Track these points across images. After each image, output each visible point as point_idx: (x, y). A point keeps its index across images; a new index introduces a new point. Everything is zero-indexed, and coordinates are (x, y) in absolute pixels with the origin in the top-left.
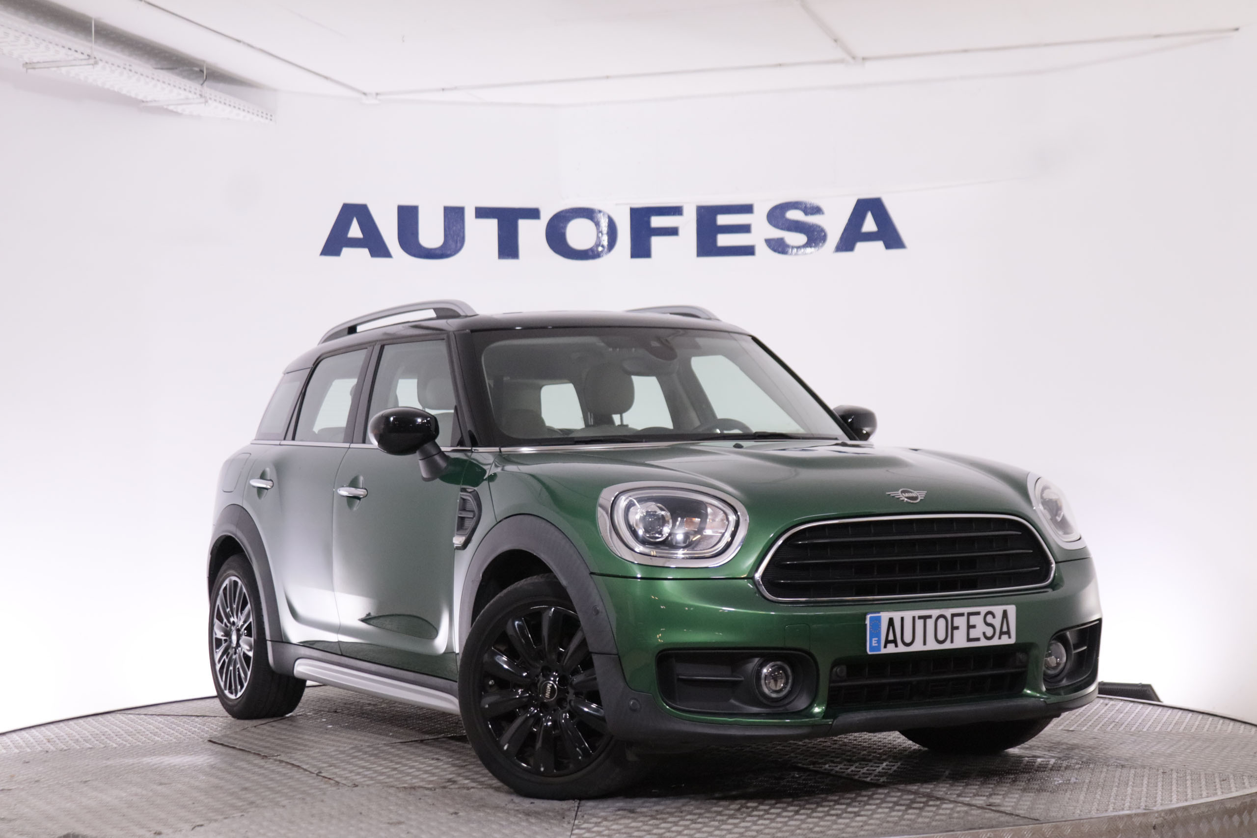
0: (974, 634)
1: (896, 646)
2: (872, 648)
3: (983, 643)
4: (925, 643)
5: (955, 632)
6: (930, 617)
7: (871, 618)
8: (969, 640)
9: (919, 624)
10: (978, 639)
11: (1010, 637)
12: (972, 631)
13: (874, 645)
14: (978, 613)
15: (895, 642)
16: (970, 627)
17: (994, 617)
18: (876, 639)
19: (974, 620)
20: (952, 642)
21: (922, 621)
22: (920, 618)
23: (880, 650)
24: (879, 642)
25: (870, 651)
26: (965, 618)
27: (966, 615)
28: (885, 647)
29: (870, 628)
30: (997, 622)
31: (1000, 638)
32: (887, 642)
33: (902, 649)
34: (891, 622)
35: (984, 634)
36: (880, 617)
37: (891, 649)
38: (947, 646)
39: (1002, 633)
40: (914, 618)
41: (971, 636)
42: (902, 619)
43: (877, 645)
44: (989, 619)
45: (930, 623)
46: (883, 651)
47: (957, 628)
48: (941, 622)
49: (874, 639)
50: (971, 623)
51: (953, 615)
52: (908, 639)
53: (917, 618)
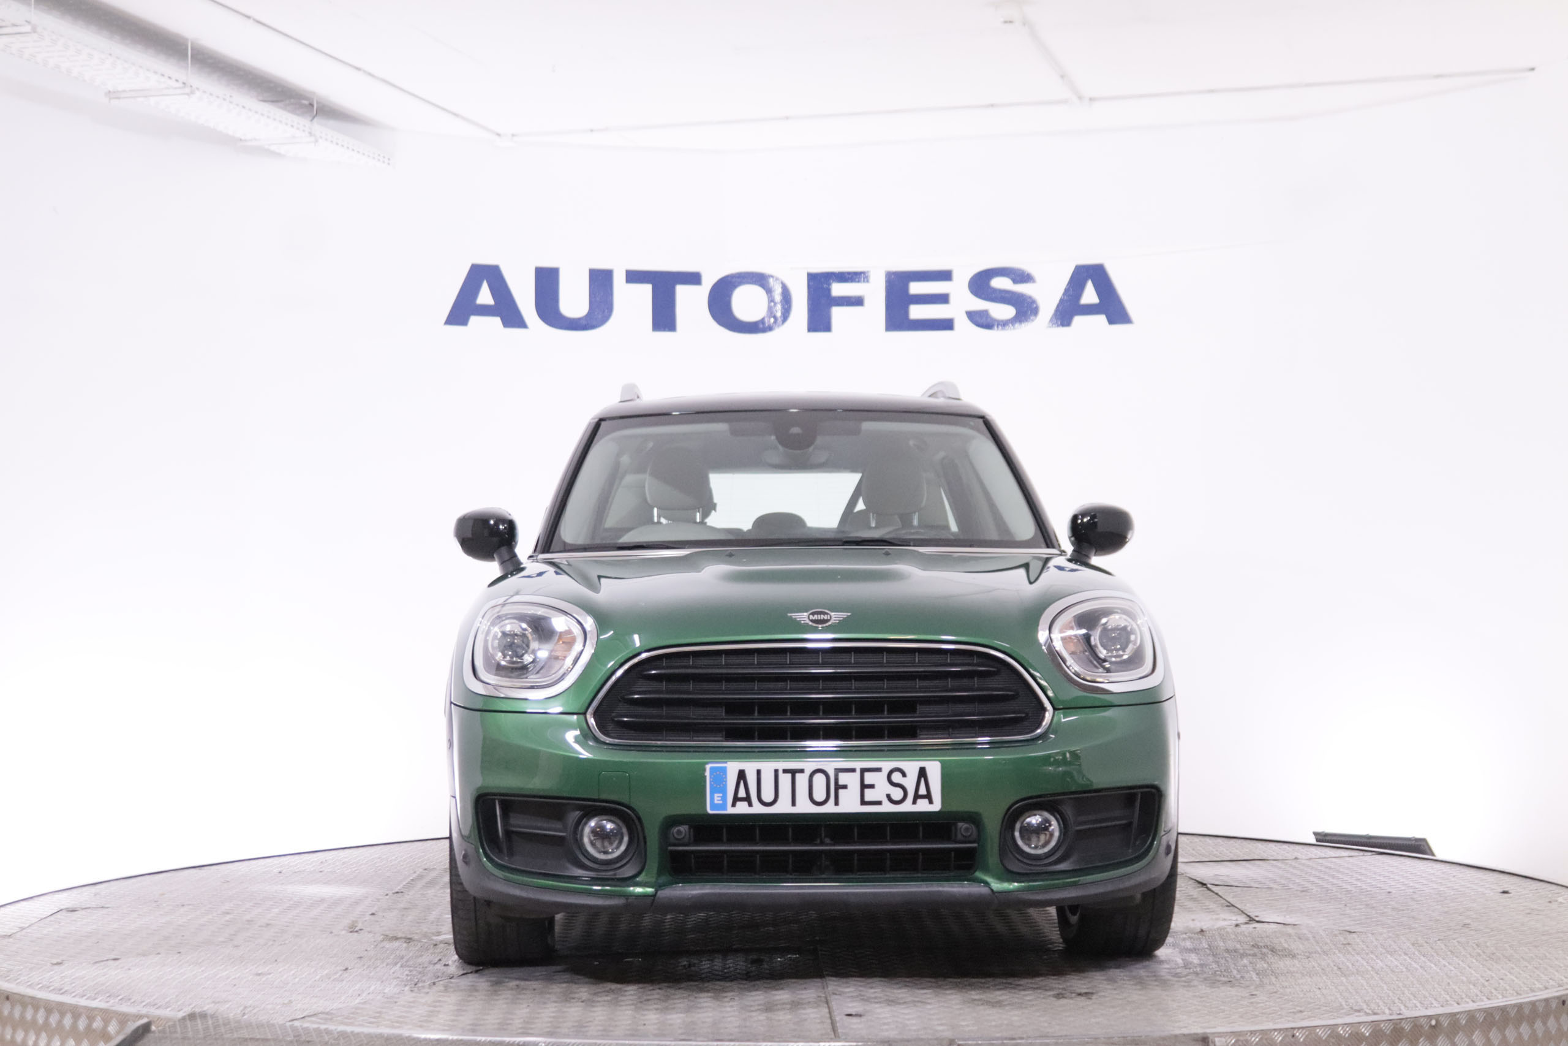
0: (869, 795)
1: (750, 805)
2: (713, 806)
3: (887, 808)
4: (794, 803)
5: (841, 791)
6: (802, 771)
7: (711, 768)
8: (863, 802)
9: (785, 780)
10: (879, 803)
11: (931, 802)
12: (867, 791)
13: (716, 802)
14: (879, 770)
15: (748, 799)
16: (864, 786)
17: (904, 775)
18: (721, 795)
19: (869, 778)
20: (837, 803)
21: (789, 776)
22: (785, 771)
23: (726, 810)
24: (724, 799)
25: (711, 810)
26: (858, 774)
27: (858, 771)
28: (734, 805)
29: (710, 782)
30: (910, 782)
31: (914, 802)
32: (736, 799)
33: (758, 809)
34: (742, 775)
35: (888, 796)
36: (725, 768)
37: (742, 808)
38: (830, 808)
39: (917, 796)
40: (776, 771)
41: (867, 798)
42: (759, 772)
43: (721, 802)
44: (897, 777)
45: (802, 780)
46: (731, 810)
47: (845, 787)
48: (819, 779)
49: (716, 795)
50: (867, 782)
51: (838, 771)
52: (768, 796)
53: (780, 772)
